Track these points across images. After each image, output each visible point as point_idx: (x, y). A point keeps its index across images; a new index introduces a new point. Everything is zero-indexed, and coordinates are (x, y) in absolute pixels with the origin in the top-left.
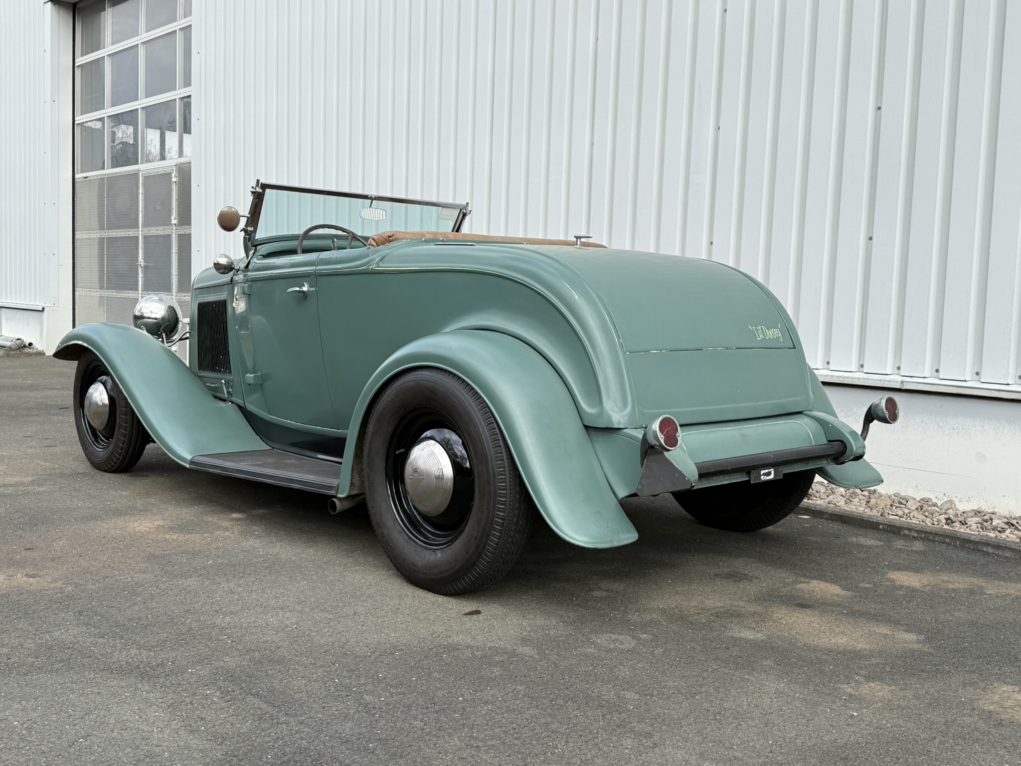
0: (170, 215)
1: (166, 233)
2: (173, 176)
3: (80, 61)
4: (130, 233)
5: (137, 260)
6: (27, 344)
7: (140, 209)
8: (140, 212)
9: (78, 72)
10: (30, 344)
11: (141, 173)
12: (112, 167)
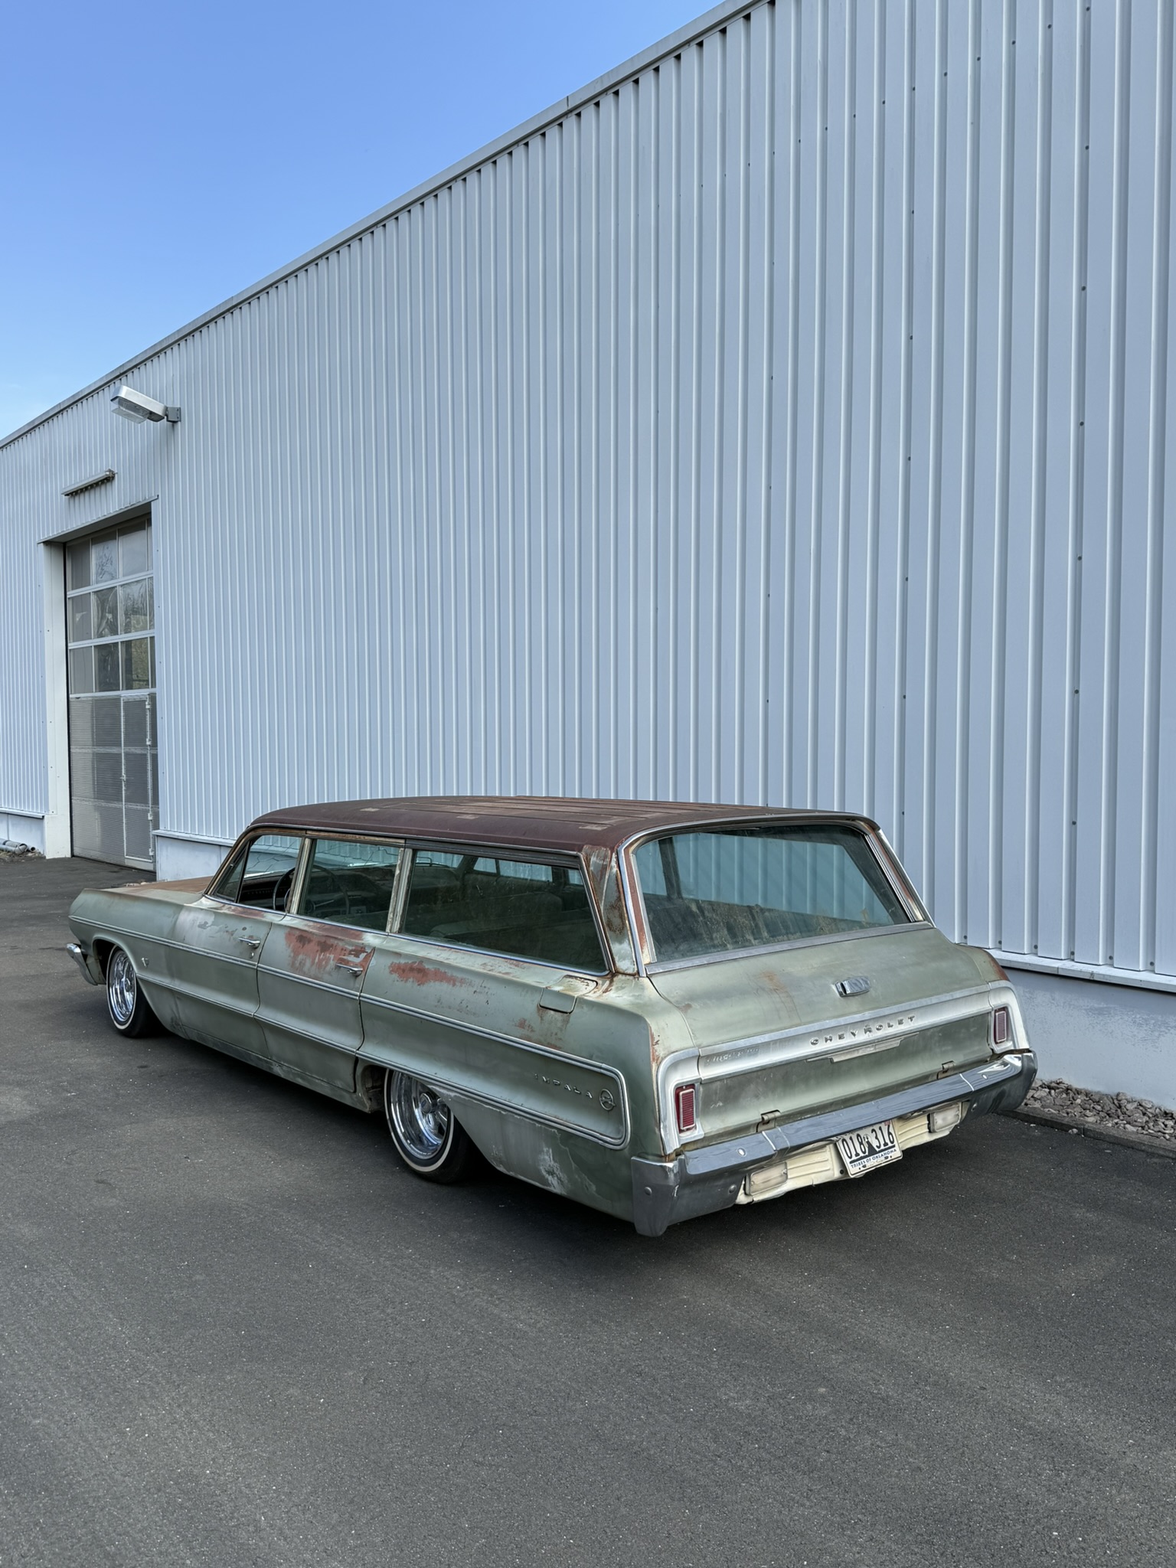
0: (146, 737)
1: (143, 752)
2: (147, 703)
3: (71, 594)
4: (114, 750)
5: (121, 775)
6: (30, 849)
7: (122, 730)
8: (122, 734)
9: (69, 604)
10: (33, 849)
11: (122, 699)
12: (100, 691)
